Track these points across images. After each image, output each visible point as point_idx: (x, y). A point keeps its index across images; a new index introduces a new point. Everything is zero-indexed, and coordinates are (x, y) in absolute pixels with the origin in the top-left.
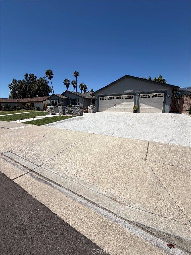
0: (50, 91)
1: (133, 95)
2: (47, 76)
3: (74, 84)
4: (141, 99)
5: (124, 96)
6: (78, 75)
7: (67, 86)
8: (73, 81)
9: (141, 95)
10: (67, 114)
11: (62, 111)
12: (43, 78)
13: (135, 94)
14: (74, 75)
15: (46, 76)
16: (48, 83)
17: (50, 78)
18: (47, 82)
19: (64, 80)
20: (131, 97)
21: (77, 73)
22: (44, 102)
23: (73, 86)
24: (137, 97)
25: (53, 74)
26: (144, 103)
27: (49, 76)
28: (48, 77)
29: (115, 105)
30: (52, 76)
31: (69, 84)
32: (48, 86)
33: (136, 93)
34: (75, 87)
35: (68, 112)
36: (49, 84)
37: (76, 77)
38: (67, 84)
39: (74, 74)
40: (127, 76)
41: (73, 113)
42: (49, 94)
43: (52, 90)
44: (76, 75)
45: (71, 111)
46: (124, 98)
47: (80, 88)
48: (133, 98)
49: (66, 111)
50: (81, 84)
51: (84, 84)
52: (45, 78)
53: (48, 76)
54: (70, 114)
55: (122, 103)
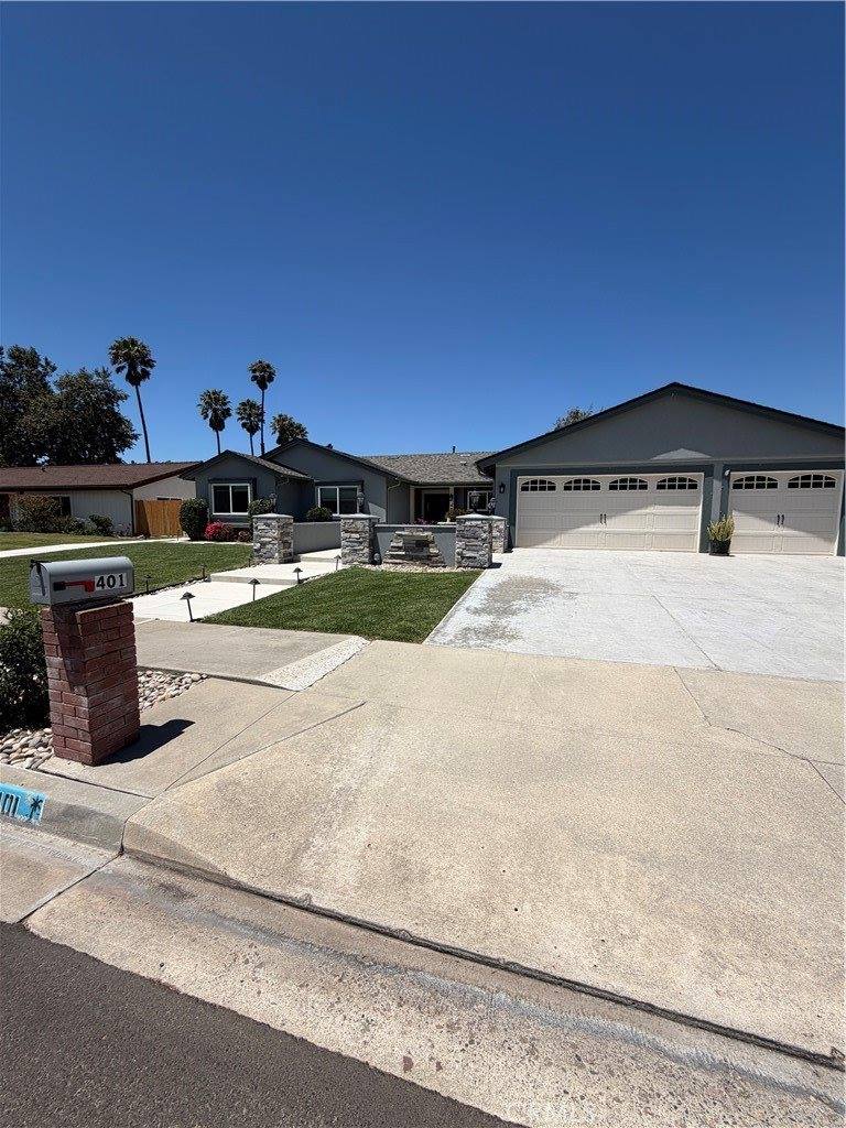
0: (125, 440)
1: (699, 477)
2: (118, 370)
3: (250, 415)
4: (734, 494)
5: (652, 479)
6: (271, 379)
7: (217, 425)
8: (243, 404)
9: (736, 475)
10: (393, 557)
11: (366, 544)
12: (98, 374)
13: (708, 470)
14: (254, 378)
15: (112, 369)
16: (120, 402)
17: (135, 379)
18: (113, 397)
19: (202, 392)
20: (687, 483)
21: (268, 366)
22: (138, 493)
23: (244, 425)
24: (717, 485)
25: (150, 363)
26: (748, 511)
27: (132, 367)
28: (125, 371)
29: (603, 518)
30: (143, 370)
31: (227, 413)
32: (116, 415)
33: (712, 466)
34: (252, 429)
35: (399, 548)
36: (126, 409)
37: (263, 386)
38: (215, 411)
39: (254, 371)
40: (675, 389)
41: (437, 555)
42: (119, 455)
43: (136, 437)
44: (263, 376)
45: (423, 544)
46: (652, 485)
47: (277, 434)
48: (694, 486)
49: (391, 542)
50: (281, 419)
51: (296, 421)
52: (106, 374)
53: (124, 367)
54: (412, 559)
55: (641, 508)
